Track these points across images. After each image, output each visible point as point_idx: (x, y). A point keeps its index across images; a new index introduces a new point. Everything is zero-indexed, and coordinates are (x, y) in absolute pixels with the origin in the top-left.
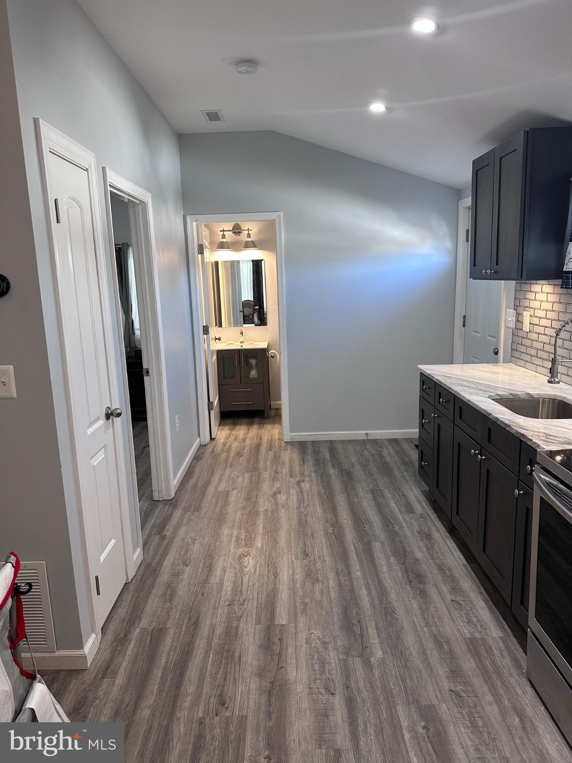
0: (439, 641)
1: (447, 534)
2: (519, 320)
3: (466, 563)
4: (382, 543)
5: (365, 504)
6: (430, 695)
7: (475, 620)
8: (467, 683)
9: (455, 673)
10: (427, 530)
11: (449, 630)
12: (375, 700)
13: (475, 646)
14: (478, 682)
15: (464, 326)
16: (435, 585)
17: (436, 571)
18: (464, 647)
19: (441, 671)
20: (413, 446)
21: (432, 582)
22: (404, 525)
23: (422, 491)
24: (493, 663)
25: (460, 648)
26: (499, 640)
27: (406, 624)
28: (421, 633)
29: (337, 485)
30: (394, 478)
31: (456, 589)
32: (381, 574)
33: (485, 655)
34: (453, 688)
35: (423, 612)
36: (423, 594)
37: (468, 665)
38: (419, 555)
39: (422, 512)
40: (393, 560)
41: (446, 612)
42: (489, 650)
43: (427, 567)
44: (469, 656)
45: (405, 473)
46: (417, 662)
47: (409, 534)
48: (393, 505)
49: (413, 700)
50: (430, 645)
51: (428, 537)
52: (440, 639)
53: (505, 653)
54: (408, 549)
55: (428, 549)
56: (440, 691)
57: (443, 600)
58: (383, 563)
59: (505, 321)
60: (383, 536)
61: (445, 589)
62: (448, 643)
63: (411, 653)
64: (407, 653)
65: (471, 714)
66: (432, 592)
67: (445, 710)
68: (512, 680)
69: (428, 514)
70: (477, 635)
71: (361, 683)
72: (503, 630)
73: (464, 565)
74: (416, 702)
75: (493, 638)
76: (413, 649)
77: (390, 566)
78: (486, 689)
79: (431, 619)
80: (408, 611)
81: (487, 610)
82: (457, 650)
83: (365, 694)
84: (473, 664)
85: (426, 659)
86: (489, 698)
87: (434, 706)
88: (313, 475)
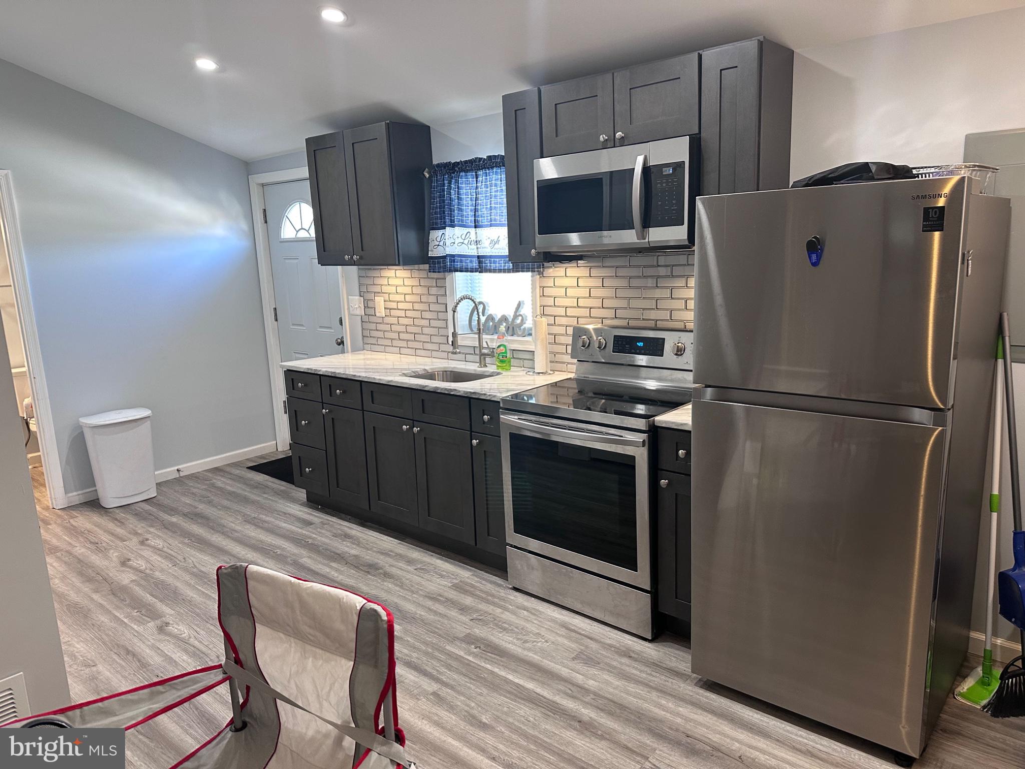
0: (434, 598)
1: (361, 528)
2: (368, 305)
3: (399, 542)
4: (309, 557)
5: (253, 534)
6: (461, 630)
7: (445, 573)
8: (477, 611)
9: (463, 609)
10: (340, 532)
11: (434, 588)
12: (426, 653)
13: (459, 587)
14: (483, 606)
15: (276, 320)
16: (391, 566)
17: (382, 557)
18: (454, 593)
19: (454, 613)
20: (247, 469)
21: (387, 565)
22: (314, 536)
23: (300, 504)
24: (481, 591)
25: (453, 594)
26: (472, 577)
27: (396, 600)
28: (414, 599)
29: (197, 529)
30: (258, 503)
31: (410, 562)
32: (335, 579)
33: (472, 590)
34: (471, 618)
35: (401, 587)
36: (387, 575)
37: (468, 601)
38: (353, 552)
39: (321, 520)
40: (334, 565)
41: (419, 578)
42: (473, 586)
43: (369, 557)
44: (463, 596)
45: (265, 496)
46: (431, 617)
47: (327, 541)
48: (284, 525)
49: (453, 639)
50: (429, 603)
51: (347, 536)
52: (432, 596)
53: (483, 582)
54: (339, 552)
55: (358, 545)
56: (465, 624)
57: (409, 572)
58: (328, 571)
59: (348, 309)
60: (304, 552)
61: (401, 564)
62: (441, 596)
63: (421, 615)
64: (418, 616)
65: (497, 625)
66: (394, 571)
67: (479, 631)
68: (503, 594)
69: (328, 520)
70: (455, 581)
71: (405, 651)
72: (470, 570)
73: (399, 543)
74: (456, 638)
75: (468, 578)
76: (421, 612)
77: (337, 570)
78: (492, 607)
79: (412, 588)
80: (388, 591)
81: (446, 564)
82: (451, 596)
83: (415, 655)
84: (471, 599)
85: (436, 613)
86: (499, 610)
87: (469, 634)
88: (152, 530)
